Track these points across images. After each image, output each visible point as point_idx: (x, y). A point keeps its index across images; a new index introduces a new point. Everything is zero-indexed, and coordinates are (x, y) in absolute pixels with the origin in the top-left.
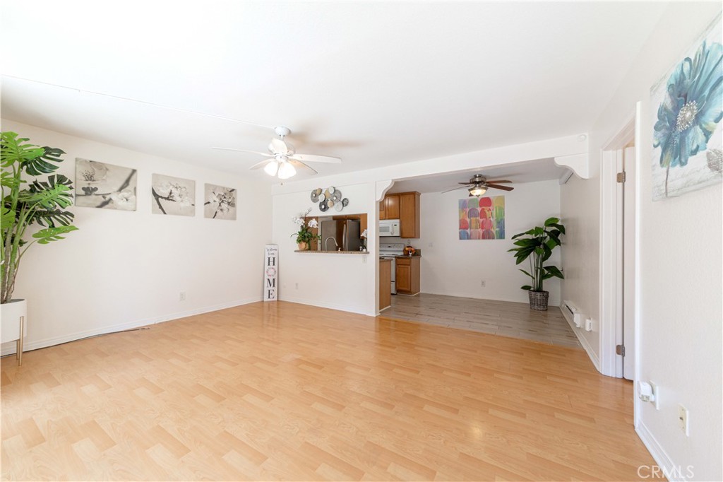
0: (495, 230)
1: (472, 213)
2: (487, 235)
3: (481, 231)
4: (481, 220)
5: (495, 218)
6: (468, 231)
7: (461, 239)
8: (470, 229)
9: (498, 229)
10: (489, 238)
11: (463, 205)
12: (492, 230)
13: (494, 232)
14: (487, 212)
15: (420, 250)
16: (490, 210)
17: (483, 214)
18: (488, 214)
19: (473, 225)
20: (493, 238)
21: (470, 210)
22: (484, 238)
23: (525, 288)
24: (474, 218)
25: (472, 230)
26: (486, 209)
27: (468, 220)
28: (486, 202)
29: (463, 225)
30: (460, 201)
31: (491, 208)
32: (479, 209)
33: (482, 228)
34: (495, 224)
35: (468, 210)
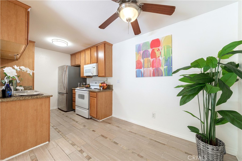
0: (163, 68)
1: (145, 55)
2: (156, 73)
3: (151, 69)
4: (152, 60)
5: (163, 57)
6: (142, 70)
7: (137, 77)
8: (144, 68)
9: (166, 67)
10: (158, 76)
11: (139, 48)
12: (161, 68)
13: (163, 70)
14: (157, 52)
15: (112, 86)
16: (159, 49)
17: (153, 55)
18: (158, 53)
19: (146, 65)
20: (162, 76)
21: (144, 52)
22: (154, 75)
23: (193, 129)
24: (147, 58)
25: (145, 69)
26: (156, 49)
27: (142, 61)
28: (156, 43)
29: (139, 65)
30: (136, 46)
31: (160, 48)
32: (150, 50)
33: (153, 67)
34: (163, 62)
35: (142, 52)
